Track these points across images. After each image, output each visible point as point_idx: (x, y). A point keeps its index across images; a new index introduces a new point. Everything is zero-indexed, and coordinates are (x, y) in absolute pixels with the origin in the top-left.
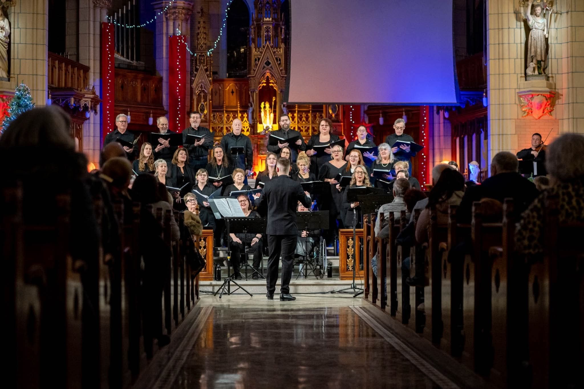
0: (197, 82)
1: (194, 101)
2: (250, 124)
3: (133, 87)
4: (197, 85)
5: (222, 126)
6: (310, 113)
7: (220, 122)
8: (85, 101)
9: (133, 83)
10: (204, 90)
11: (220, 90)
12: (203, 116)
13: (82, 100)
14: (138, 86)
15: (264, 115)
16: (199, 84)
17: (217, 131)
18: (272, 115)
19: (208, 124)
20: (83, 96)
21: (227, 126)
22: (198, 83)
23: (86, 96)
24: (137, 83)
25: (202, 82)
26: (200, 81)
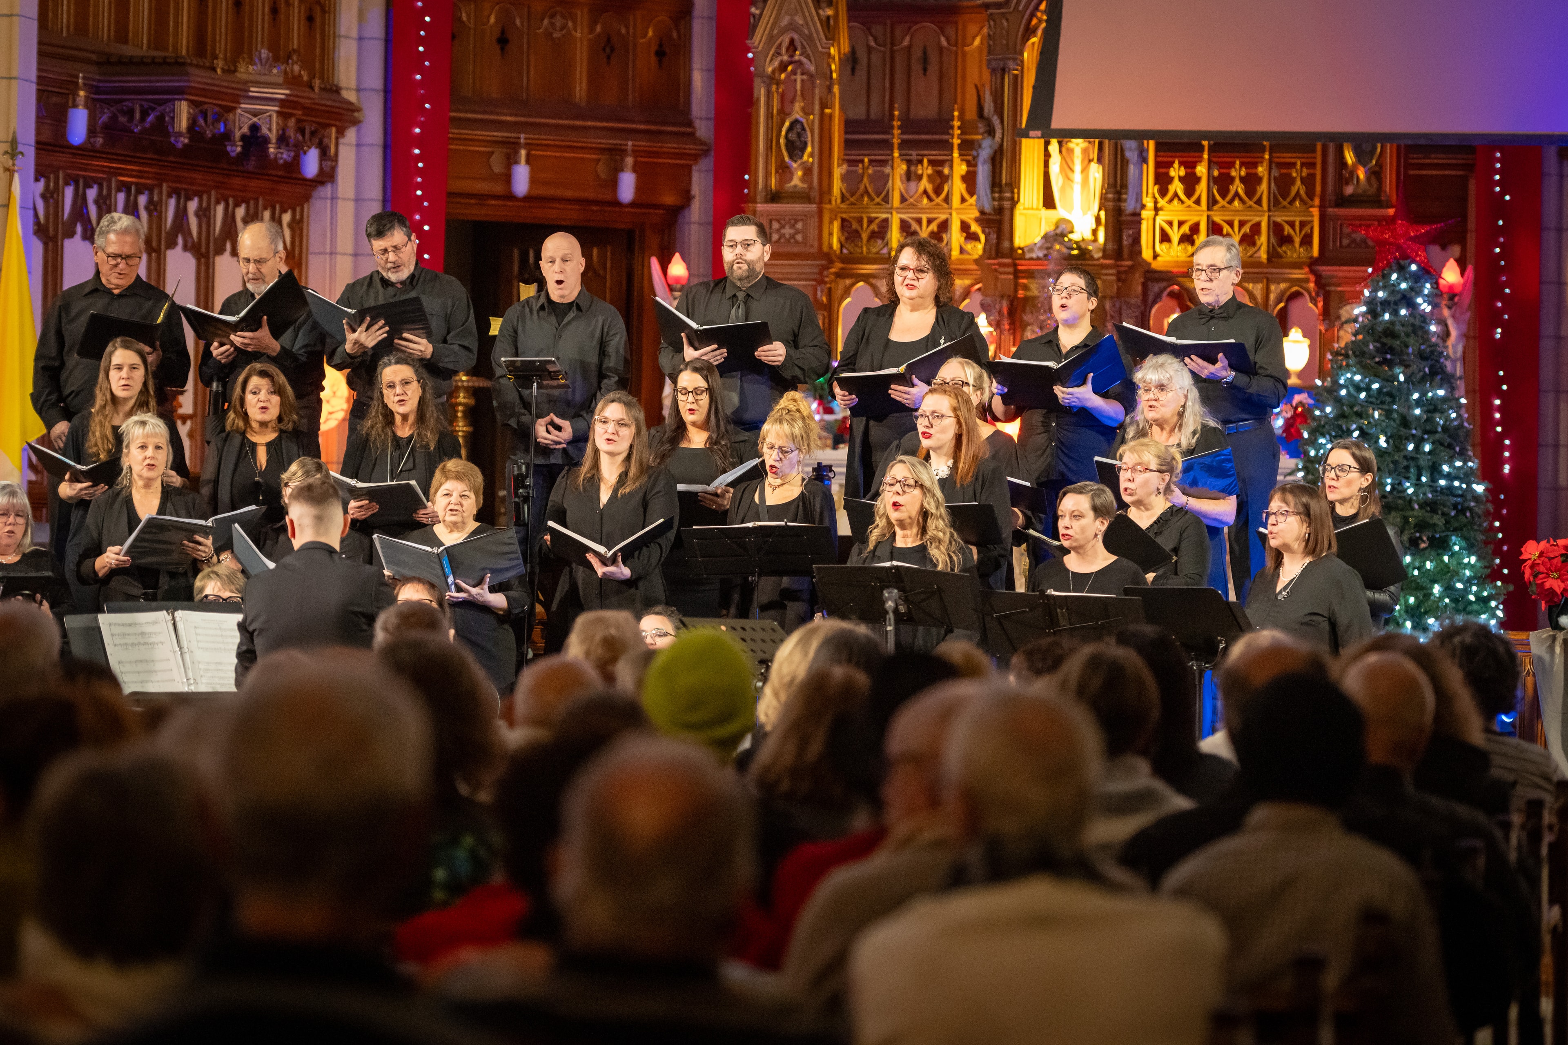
0: (772, 29)
1: (758, 110)
2: (982, 213)
3: (553, 39)
4: (771, 39)
5: (884, 216)
6: (1266, 164)
7: (877, 200)
8: (255, 115)
9: (552, 25)
10: (803, 59)
11: (941, 49)
12: (800, 173)
13: (239, 111)
14: (579, 35)
15: (1062, 169)
16: (782, 32)
17: (865, 236)
18: (1096, 172)
19: (813, 207)
20: (239, 94)
21: (904, 216)
22: (775, 32)
23: (254, 91)
24: (570, 24)
25: (793, 27)
26: (785, 21)
